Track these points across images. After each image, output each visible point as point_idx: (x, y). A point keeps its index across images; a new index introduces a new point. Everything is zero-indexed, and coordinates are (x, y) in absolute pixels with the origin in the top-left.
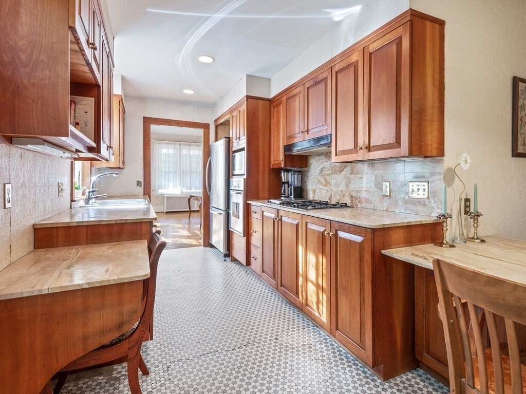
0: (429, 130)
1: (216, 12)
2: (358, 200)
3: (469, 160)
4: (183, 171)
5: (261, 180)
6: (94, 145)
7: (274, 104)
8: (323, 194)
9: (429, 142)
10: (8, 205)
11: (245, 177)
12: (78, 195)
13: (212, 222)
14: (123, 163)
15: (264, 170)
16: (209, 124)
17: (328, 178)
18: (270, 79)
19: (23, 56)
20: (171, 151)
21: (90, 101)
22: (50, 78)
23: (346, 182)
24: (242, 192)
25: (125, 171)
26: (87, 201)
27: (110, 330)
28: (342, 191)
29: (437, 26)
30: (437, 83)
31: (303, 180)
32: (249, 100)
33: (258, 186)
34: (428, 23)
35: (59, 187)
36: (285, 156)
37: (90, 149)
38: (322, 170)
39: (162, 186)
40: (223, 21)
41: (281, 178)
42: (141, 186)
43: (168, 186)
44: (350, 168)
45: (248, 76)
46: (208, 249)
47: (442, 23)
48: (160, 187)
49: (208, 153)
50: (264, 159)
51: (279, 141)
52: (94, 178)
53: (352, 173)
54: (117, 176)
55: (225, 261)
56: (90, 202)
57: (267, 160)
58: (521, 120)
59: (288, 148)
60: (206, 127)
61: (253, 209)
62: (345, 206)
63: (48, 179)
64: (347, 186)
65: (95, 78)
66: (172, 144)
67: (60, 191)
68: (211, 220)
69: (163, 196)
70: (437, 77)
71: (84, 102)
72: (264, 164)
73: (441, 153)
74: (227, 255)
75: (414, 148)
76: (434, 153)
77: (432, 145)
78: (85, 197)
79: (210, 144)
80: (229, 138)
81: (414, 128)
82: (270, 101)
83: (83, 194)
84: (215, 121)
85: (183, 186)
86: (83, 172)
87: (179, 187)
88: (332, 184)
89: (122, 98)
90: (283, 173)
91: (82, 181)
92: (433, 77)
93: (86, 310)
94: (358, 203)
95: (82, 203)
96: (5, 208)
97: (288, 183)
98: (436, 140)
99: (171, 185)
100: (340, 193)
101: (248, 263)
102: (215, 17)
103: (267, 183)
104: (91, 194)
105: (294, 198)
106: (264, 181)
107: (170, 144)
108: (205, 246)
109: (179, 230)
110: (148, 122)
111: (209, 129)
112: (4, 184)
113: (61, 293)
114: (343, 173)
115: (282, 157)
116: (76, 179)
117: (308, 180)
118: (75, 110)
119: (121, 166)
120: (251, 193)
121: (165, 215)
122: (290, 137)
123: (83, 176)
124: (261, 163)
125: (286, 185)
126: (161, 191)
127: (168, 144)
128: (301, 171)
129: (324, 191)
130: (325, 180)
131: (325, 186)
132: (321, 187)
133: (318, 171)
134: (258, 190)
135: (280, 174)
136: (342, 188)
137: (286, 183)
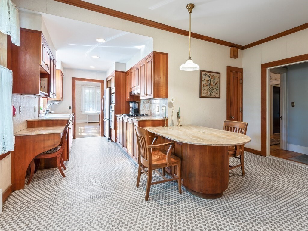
0: (161, 90)
3: (174, 100)
4: (98, 102)
5: (122, 106)
6: (47, 94)
7: (127, 74)
8: (144, 112)
9: (162, 94)
10: (20, 113)
11: (115, 105)
12: (41, 111)
13: (105, 125)
14: (62, 98)
15: (123, 102)
16: (104, 81)
17: (145, 105)
18: (126, 64)
19: (27, 74)
20: (91, 91)
21: (46, 79)
22: (34, 79)
23: (149, 107)
24: (114, 111)
25: (63, 102)
26: (45, 114)
27: (51, 146)
28: (148, 111)
29: (165, 56)
30: (165, 74)
31: (139, 106)
32: (116, 72)
34: (161, 55)
35: (35, 108)
36: (130, 96)
37: (46, 95)
39: (86, 109)
41: (129, 105)
42: (71, 109)
43: (90, 109)
44: (150, 101)
45: (116, 63)
46: (103, 137)
47: (167, 55)
48: (85, 110)
49: (103, 94)
51: (128, 90)
52: (48, 105)
53: (151, 103)
54: (58, 104)
55: (109, 141)
56: (47, 114)
57: (124, 97)
58: (203, 85)
59: (131, 93)
60: (102, 82)
61: (117, 118)
63: (31, 105)
65: (48, 72)
66: (92, 88)
67: (35, 110)
68: (104, 124)
69: (86, 114)
70: (165, 72)
71: (44, 80)
73: (167, 97)
74: (109, 139)
75: (155, 95)
76: (164, 97)
77: (163, 95)
78: (44, 113)
79: (104, 89)
80: (110, 88)
81: (155, 89)
82: (126, 72)
83: (44, 112)
84: (107, 79)
85: (97, 109)
86: (44, 102)
87: (95, 110)
89: (61, 71)
91: (44, 106)
92: (163, 72)
93: (44, 140)
94: (152, 114)
95: (43, 115)
97: (132, 107)
98: (165, 93)
99: (91, 109)
101: (116, 141)
103: (124, 107)
104: (47, 111)
105: (134, 113)
106: (123, 106)
107: (90, 87)
108: (102, 136)
109: (92, 130)
110: (74, 79)
111: (104, 83)
112: (19, 107)
113: (37, 135)
115: (129, 97)
116: (41, 106)
118: (41, 83)
119: (61, 99)
120: (118, 111)
121: (88, 124)
122: (131, 89)
123: (44, 104)
124: (122, 99)
125: (131, 108)
126: (86, 112)
127: (89, 87)
128: (138, 102)
129: (144, 110)
130: (145, 106)
131: (145, 108)
132: (144, 109)
133: (143, 102)
134: (120, 110)
135: (129, 103)
136: (149, 109)
137: (131, 107)
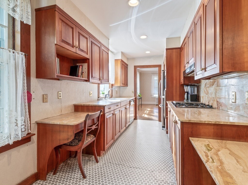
1: (131, 16)
2: (220, 104)
6: (87, 79)
7: (181, 50)
8: (206, 100)
10: (60, 98)
11: (166, 89)
15: (176, 85)
16: (161, 65)
17: (208, 88)
18: (180, 37)
19: (46, 56)
23: (215, 92)
25: (128, 87)
28: (213, 98)
31: (198, 91)
33: (173, 94)
35: (90, 93)
36: (184, 77)
38: (206, 85)
39: (155, 93)
40: (137, 19)
41: (184, 89)
42: (133, 93)
44: (217, 83)
45: (167, 39)
50: (176, 80)
53: (217, 86)
55: (163, 129)
57: (178, 80)
62: (211, 107)
64: (215, 94)
65: (83, 56)
69: (155, 98)
71: (85, 65)
72: (176, 82)
75: (225, 65)
80: (164, 71)
82: (180, 48)
88: (210, 93)
89: (122, 60)
90: (185, 87)
93: (60, 131)
94: (220, 106)
96: (58, 99)
100: (212, 99)
101: (167, 132)
102: (133, 18)
103: (178, 93)
105: (191, 101)
106: (176, 91)
111: (161, 67)
112: (58, 92)
114: (214, 86)
117: (201, 91)
122: (185, 67)
124: (174, 82)
125: (186, 94)
128: (196, 86)
129: (206, 97)
130: (207, 90)
131: (207, 94)
132: (205, 95)
133: (204, 85)
134: (173, 96)
135: (184, 87)
136: (213, 96)
137: (187, 92)
